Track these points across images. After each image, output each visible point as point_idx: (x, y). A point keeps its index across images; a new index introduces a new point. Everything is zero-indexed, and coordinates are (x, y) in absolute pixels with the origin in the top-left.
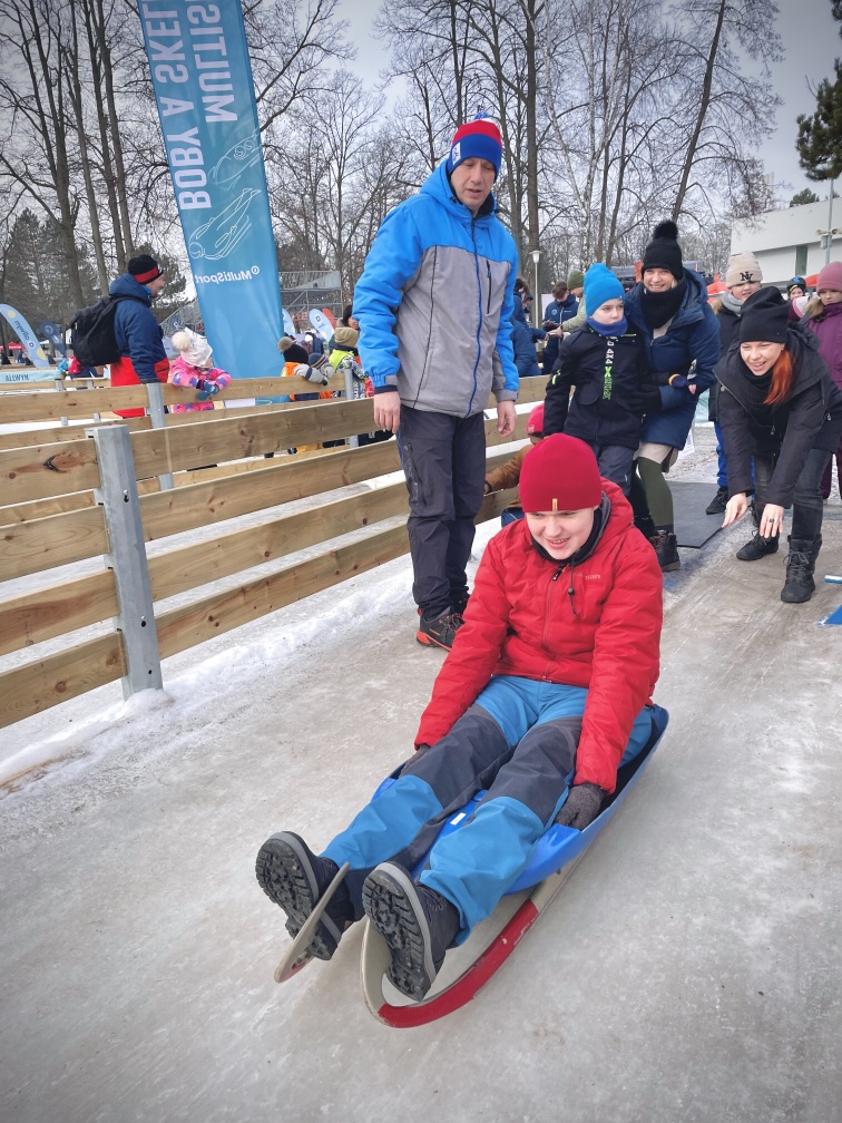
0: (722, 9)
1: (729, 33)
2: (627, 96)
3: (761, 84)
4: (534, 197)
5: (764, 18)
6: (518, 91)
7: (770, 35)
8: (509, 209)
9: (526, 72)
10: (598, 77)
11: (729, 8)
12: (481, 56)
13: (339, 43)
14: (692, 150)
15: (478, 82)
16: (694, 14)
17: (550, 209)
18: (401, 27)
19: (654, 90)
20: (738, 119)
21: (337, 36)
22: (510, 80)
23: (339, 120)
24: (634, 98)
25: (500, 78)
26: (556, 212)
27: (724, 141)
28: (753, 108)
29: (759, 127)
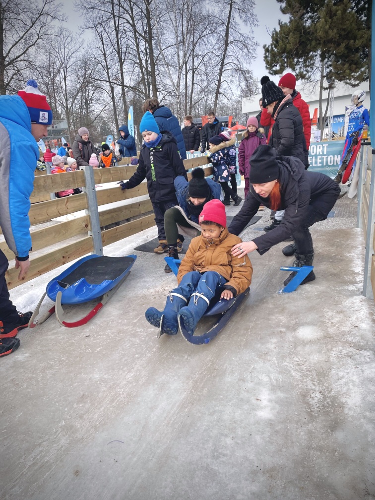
0: (232, 3)
1: (235, 14)
2: (193, 42)
3: (249, 37)
4: (155, 86)
5: (249, 7)
6: (145, 38)
7: (252, 15)
8: (144, 91)
9: (147, 29)
10: (179, 32)
11: (235, 2)
12: (125, 21)
13: (59, 13)
14: (222, 65)
15: (125, 33)
16: (219, 4)
17: (162, 92)
18: (88, 6)
19: (205, 40)
20: (241, 52)
21: (58, 10)
22: (140, 32)
23: (63, 50)
24: (196, 43)
25: (135, 31)
26: (166, 93)
27: (236, 62)
28: (247, 47)
29: (250, 56)
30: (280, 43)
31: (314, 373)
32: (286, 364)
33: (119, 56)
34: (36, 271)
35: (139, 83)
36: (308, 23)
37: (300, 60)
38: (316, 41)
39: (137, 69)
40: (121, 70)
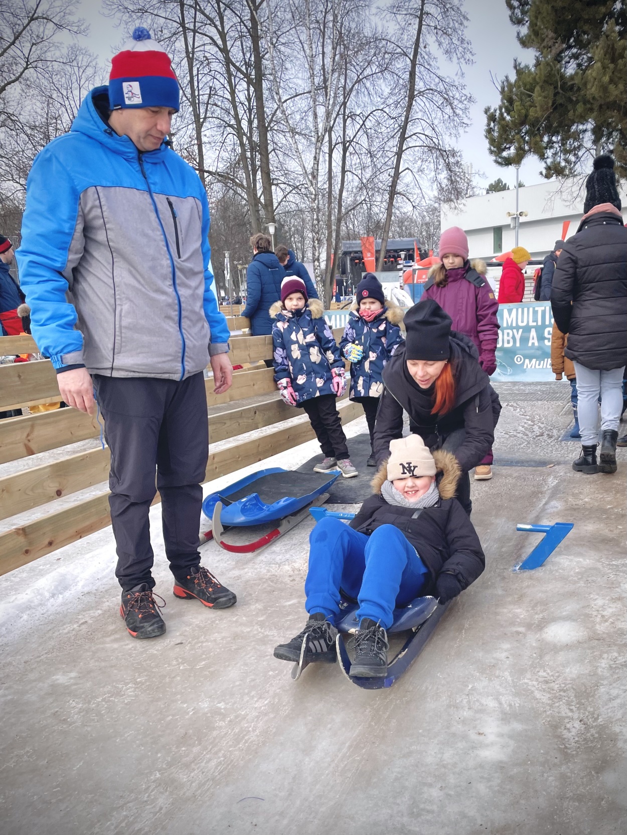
0: (422, 14)
1: (428, 36)
2: (344, 88)
3: (456, 83)
4: (267, 174)
5: (457, 25)
6: (247, 75)
7: (462, 41)
8: (245, 183)
9: (253, 59)
10: (318, 68)
11: (428, 14)
12: (208, 41)
13: (71, 18)
14: (403, 139)
15: (208, 64)
16: (398, 16)
17: (282, 186)
19: (368, 84)
20: (439, 113)
21: (67, 11)
22: (238, 64)
23: (76, 92)
24: (351, 90)
25: (228, 62)
26: (288, 189)
27: (429, 132)
28: (451, 104)
29: (457, 121)
30: (517, 104)
31: (572, 694)
32: (526, 681)
33: (194, 110)
34: (72, 531)
35: (234, 166)
36: (570, 69)
37: (554, 139)
38: (585, 104)
39: (232, 139)
40: (199, 138)
